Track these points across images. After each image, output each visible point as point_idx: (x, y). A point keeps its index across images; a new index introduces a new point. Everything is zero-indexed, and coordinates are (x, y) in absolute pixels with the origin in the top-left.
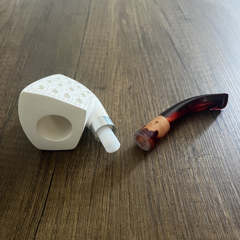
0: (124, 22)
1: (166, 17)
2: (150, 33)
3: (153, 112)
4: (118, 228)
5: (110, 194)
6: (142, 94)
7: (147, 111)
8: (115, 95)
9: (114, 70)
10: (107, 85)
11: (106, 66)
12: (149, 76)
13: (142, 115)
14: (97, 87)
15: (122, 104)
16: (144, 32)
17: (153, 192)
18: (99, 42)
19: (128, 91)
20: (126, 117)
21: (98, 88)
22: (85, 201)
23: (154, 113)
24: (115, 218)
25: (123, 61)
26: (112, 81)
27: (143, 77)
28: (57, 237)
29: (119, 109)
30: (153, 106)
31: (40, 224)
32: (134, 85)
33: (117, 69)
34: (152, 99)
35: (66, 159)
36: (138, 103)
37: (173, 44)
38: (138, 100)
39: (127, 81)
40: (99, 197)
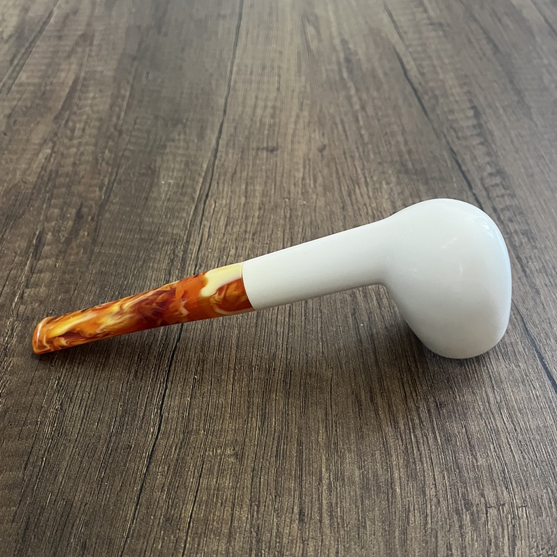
0: (311, 30)
1: (393, 21)
2: (360, 51)
3: (365, 188)
4: (303, 357)
5: (290, 311)
6: (346, 158)
7: (354, 186)
8: (295, 160)
9: (293, 119)
10: (279, 144)
11: (278, 112)
12: (359, 129)
13: (345, 193)
14: (261, 147)
15: (307, 175)
16: (349, 48)
17: (362, 309)
18: (264, 68)
19: (320, 154)
20: (315, 196)
21: (263, 149)
22: (248, 321)
23: (366, 190)
24: (298, 344)
25: (309, 102)
26: (289, 138)
27: (347, 128)
28: (205, 369)
29: (303, 183)
30: (365, 178)
31: (176, 352)
32: (330, 145)
33: (298, 116)
34: (362, 167)
35: (213, 263)
36: (337, 173)
37: (405, 72)
38: (337, 170)
39: (317, 137)
40: (270, 316)
